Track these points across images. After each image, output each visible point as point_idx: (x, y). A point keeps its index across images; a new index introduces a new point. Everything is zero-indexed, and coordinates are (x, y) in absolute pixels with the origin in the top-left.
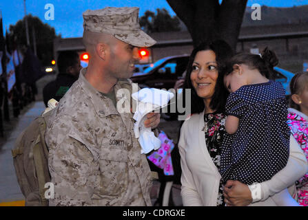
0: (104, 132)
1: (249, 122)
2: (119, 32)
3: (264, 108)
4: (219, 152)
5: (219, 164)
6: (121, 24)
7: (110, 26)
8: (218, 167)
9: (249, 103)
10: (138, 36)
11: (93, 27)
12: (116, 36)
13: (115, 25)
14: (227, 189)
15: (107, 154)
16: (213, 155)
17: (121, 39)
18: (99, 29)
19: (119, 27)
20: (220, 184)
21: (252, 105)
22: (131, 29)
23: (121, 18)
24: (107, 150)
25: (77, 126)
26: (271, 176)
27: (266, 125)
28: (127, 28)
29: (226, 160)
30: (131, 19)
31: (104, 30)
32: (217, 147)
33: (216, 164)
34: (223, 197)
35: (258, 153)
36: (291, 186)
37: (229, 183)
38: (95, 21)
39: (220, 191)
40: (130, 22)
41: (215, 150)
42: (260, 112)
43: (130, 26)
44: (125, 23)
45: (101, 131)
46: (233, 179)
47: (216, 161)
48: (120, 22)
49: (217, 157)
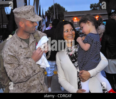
0: (21, 54)
4: (76, 61)
6: (27, 14)
7: (23, 15)
10: (34, 17)
12: (26, 19)
15: (23, 62)
16: (73, 62)
17: (28, 19)
18: (19, 16)
22: (31, 15)
24: (22, 61)
25: (10, 51)
30: (31, 11)
31: (21, 17)
32: (75, 59)
33: (75, 66)
34: (79, 78)
38: (17, 14)
39: (78, 76)
40: (30, 13)
41: (74, 60)
43: (31, 14)
45: (20, 53)
47: (75, 65)
48: (26, 13)
49: (75, 63)
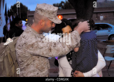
1: (83, 47)
2: (50, 17)
3: (88, 42)
4: (71, 59)
5: (71, 64)
7: (47, 14)
8: (71, 65)
9: (83, 40)
11: (40, 13)
13: (49, 14)
14: (75, 74)
16: (69, 61)
17: (50, 19)
18: (42, 14)
19: (50, 15)
20: (72, 72)
21: (84, 40)
22: (55, 16)
23: (52, 12)
26: (92, 69)
27: (89, 49)
28: (53, 16)
29: (74, 62)
30: (55, 12)
31: (44, 15)
32: (70, 57)
33: (70, 64)
35: (86, 59)
36: (100, 71)
37: (76, 72)
38: (42, 11)
39: (72, 74)
41: (70, 59)
42: (87, 44)
44: (53, 14)
46: (78, 70)
47: (70, 63)
49: (70, 61)
